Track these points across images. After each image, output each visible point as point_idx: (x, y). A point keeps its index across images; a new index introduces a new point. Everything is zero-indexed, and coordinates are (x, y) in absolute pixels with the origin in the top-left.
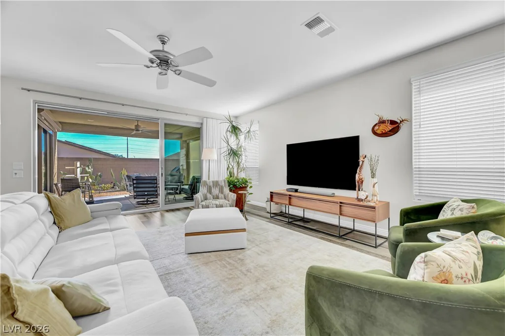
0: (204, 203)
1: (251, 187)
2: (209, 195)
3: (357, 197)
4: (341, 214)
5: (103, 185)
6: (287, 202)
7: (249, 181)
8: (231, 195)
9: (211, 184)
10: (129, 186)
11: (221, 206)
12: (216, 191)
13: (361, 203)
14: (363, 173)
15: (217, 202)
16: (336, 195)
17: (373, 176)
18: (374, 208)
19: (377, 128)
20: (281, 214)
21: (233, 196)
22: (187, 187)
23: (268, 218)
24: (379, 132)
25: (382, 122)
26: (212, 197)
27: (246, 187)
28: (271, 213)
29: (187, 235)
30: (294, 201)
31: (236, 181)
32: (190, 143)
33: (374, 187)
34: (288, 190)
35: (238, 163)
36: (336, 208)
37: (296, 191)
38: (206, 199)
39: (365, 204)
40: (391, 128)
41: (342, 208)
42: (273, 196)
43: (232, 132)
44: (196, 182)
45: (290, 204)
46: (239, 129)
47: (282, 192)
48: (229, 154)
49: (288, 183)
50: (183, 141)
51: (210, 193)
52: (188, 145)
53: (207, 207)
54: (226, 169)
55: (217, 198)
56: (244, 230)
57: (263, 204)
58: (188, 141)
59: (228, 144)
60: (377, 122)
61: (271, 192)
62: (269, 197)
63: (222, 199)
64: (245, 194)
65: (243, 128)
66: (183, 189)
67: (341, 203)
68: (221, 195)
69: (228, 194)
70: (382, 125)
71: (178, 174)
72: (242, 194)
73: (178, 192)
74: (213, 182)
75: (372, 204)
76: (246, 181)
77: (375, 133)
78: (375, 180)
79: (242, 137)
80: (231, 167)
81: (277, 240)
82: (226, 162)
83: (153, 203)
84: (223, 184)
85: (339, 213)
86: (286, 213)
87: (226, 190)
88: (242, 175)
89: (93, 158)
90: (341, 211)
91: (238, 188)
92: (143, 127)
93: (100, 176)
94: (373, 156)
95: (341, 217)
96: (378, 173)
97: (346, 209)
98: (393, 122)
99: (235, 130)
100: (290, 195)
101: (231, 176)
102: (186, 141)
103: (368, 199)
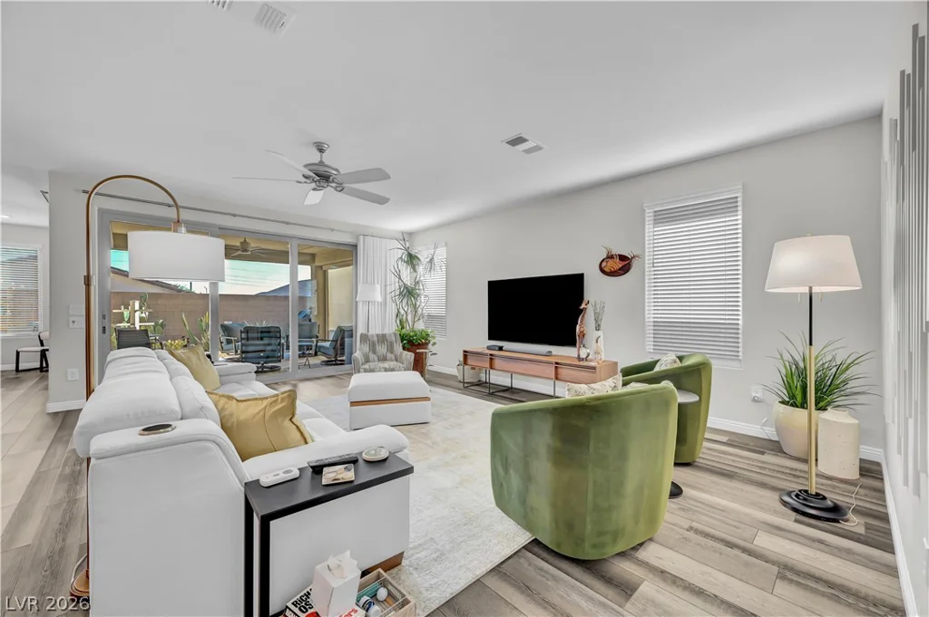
0: (366, 366)
1: (434, 344)
2: (372, 356)
3: (579, 355)
4: (557, 378)
5: (169, 341)
6: (488, 366)
7: (431, 334)
8: (406, 355)
9: (376, 339)
10: (225, 342)
11: (393, 370)
12: (382, 350)
13: (582, 363)
14: (586, 324)
15: (386, 365)
16: (553, 353)
17: (598, 328)
18: (594, 368)
19: (604, 264)
20: (479, 384)
21: (410, 356)
22: (327, 344)
23: (460, 389)
24: (606, 269)
25: (610, 257)
26: (376, 359)
27: (427, 344)
28: (464, 383)
29: (353, 404)
30: (497, 362)
31: (412, 334)
32: (329, 271)
33: (597, 342)
34: (489, 348)
35: (415, 308)
36: (551, 371)
37: (501, 349)
38: (367, 360)
39: (585, 364)
40: (620, 266)
41: (559, 370)
42: (469, 357)
43: (407, 262)
44: (344, 336)
45: (491, 368)
46: (418, 258)
47: (480, 350)
48: (401, 293)
49: (491, 338)
50: (317, 267)
51: (374, 352)
52: (325, 273)
53: (372, 371)
54: (394, 316)
55: (384, 359)
56: (427, 399)
57: (453, 371)
58: (324, 268)
59: (400, 278)
60: (605, 257)
61: (465, 351)
62: (462, 359)
63: (392, 361)
64: (426, 353)
65: (424, 256)
66: (320, 347)
67: (557, 363)
68: (389, 356)
69: (401, 354)
70: (610, 261)
71: (308, 322)
72: (422, 353)
73: (312, 352)
74: (377, 335)
75: (592, 364)
76: (428, 335)
77: (602, 270)
78: (600, 333)
79: (420, 269)
80: (402, 312)
81: (471, 413)
82: (394, 305)
83: (273, 369)
84: (393, 338)
85: (553, 377)
86: (486, 383)
87: (398, 348)
88: (420, 326)
89: (149, 294)
90: (556, 374)
91: (415, 346)
92: (253, 245)
93: (162, 325)
94: (598, 302)
95: (557, 382)
96: (603, 326)
97: (564, 372)
98: (622, 258)
99: (412, 259)
100: (491, 355)
101: (403, 328)
102: (321, 267)
103: (589, 357)
